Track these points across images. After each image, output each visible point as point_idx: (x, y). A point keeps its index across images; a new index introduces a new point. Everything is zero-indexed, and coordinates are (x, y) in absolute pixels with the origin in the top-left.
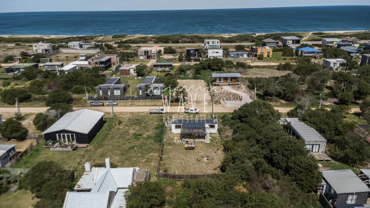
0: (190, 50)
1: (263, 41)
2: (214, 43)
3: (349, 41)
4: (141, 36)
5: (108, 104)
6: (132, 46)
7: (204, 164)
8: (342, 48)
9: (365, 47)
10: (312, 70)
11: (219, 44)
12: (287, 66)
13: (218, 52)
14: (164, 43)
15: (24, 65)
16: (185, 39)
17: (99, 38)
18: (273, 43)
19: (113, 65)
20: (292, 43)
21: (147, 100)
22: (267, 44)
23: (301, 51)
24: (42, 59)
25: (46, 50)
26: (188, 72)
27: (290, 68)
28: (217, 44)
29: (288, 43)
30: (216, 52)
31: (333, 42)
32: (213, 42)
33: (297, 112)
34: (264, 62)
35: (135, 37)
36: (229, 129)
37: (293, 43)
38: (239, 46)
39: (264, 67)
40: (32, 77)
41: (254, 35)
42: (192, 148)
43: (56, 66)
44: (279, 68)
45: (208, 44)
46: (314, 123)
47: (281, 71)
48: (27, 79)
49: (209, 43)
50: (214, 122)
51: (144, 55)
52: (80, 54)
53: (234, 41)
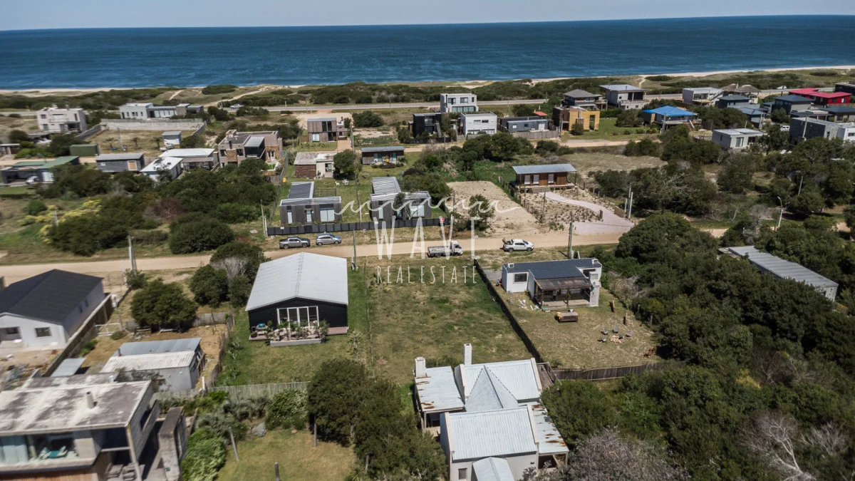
0: (423, 118)
1: (566, 96)
2: (466, 100)
3: (738, 93)
4: (273, 87)
5: (319, 240)
6: (270, 111)
7: (618, 347)
8: (731, 106)
9: (773, 103)
10: (703, 152)
11: (475, 104)
12: (646, 148)
13: (487, 121)
14: (337, 103)
15: (46, 162)
16: (384, 93)
17: (171, 95)
18: (589, 98)
19: (270, 156)
20: (627, 99)
21: (404, 229)
22: (576, 101)
23: (656, 114)
24: (74, 145)
25: (71, 126)
26: (447, 166)
27: (651, 151)
28: (471, 104)
29: (620, 98)
30: (483, 121)
31: (705, 96)
32: (462, 100)
33: (742, 235)
34: (586, 139)
35: (261, 90)
36: (619, 278)
37: (630, 98)
38: (522, 106)
39: (595, 150)
40: (87, 191)
41: (527, 83)
42: (573, 320)
43: (128, 163)
44: (629, 151)
45: (452, 103)
46: (796, 254)
47: (634, 158)
48: (76, 196)
49: (454, 101)
50: (593, 263)
51: (321, 130)
52: (163, 131)
53: (495, 97)
